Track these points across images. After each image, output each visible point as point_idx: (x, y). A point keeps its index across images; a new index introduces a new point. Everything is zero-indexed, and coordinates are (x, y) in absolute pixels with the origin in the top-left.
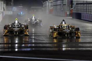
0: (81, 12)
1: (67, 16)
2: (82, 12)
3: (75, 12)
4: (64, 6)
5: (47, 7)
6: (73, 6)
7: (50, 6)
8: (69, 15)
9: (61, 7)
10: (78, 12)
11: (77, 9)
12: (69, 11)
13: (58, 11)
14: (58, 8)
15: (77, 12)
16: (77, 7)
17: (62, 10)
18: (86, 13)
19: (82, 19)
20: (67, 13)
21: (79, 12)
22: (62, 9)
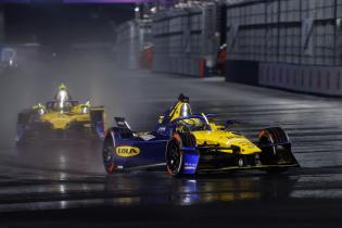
0: (257, 59)
1: (206, 73)
2: (262, 59)
3: (237, 57)
4: (195, 36)
5: (132, 42)
6: (229, 34)
7: (142, 38)
8: (213, 68)
9: (182, 40)
10: (247, 58)
11: (244, 46)
12: (213, 53)
13: (172, 55)
14: (172, 45)
15: (242, 58)
16: (245, 37)
17: (188, 54)
18: (275, 59)
19: (261, 82)
20: (205, 62)
21: (252, 58)
22: (188, 50)
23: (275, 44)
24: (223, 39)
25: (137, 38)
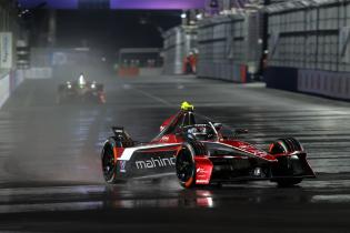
0: (296, 65)
1: (248, 79)
2: (301, 65)
3: (277, 64)
4: (238, 43)
5: (178, 48)
6: (270, 41)
7: (188, 44)
8: (255, 75)
9: (225, 47)
10: (286, 65)
11: (284, 54)
12: (255, 60)
13: (216, 61)
14: (216, 51)
15: (282, 65)
16: (284, 44)
17: (231, 60)
18: (313, 67)
19: (300, 88)
20: (247, 68)
21: (291, 65)
22: (231, 56)
23: (313, 52)
24: (265, 46)
25: (183, 44)
